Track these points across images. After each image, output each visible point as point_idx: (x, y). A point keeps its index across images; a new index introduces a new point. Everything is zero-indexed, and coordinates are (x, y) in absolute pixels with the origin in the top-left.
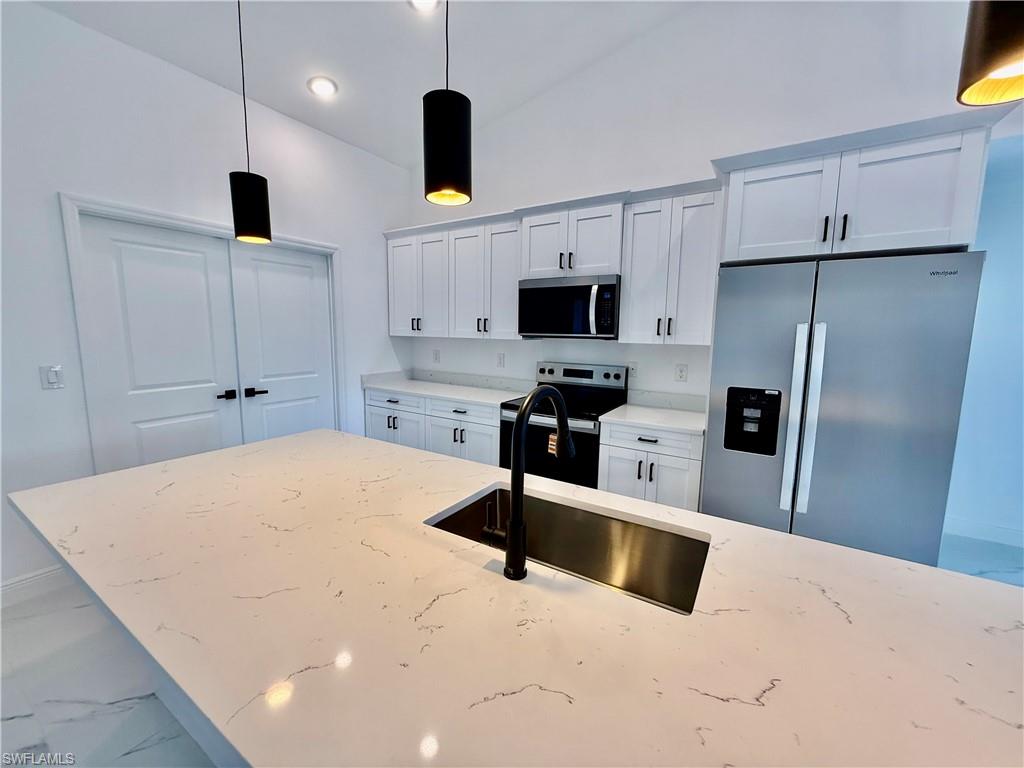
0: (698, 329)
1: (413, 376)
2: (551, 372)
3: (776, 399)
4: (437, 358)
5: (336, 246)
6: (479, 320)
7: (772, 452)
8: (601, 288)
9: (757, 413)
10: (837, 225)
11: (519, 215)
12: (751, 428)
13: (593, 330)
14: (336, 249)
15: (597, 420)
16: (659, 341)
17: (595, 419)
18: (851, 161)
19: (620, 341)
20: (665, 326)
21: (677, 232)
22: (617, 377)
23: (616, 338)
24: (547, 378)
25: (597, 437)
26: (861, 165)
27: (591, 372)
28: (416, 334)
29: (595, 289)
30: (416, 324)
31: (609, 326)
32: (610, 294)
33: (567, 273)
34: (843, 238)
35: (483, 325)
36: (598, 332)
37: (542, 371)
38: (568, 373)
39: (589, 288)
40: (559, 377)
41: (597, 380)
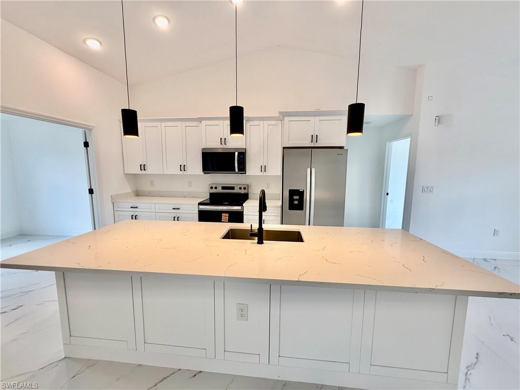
0: (276, 169)
1: (138, 194)
2: (216, 188)
3: (303, 192)
4: (152, 184)
5: (94, 125)
6: (181, 165)
7: (302, 209)
8: (239, 153)
9: (298, 197)
10: (315, 138)
11: (200, 120)
12: (296, 202)
13: (237, 170)
14: (94, 127)
15: (242, 205)
16: (261, 174)
17: (241, 205)
18: (317, 118)
19: (247, 174)
20: (264, 169)
21: (266, 134)
22: (245, 188)
23: (246, 173)
24: (214, 191)
25: (243, 212)
26: (320, 120)
27: (234, 187)
28: (143, 172)
29: (236, 153)
30: (143, 167)
31: (242, 169)
32: (242, 155)
33: (223, 146)
34: (317, 142)
35: (183, 168)
36: (238, 171)
37: (212, 188)
38: (223, 188)
39: (234, 153)
40: (220, 190)
41: (237, 190)
